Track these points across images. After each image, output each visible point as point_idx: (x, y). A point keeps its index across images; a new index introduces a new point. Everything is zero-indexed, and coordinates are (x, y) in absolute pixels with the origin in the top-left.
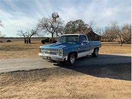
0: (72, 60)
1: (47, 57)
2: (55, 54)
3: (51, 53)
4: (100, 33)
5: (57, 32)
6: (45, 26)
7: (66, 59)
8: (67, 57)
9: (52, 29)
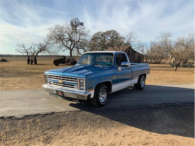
0: (103, 98)
1: (57, 91)
2: (72, 86)
3: (64, 84)
4: (143, 51)
5: (77, 48)
6: (60, 38)
7: (92, 96)
8: (92, 93)
9: (70, 43)
